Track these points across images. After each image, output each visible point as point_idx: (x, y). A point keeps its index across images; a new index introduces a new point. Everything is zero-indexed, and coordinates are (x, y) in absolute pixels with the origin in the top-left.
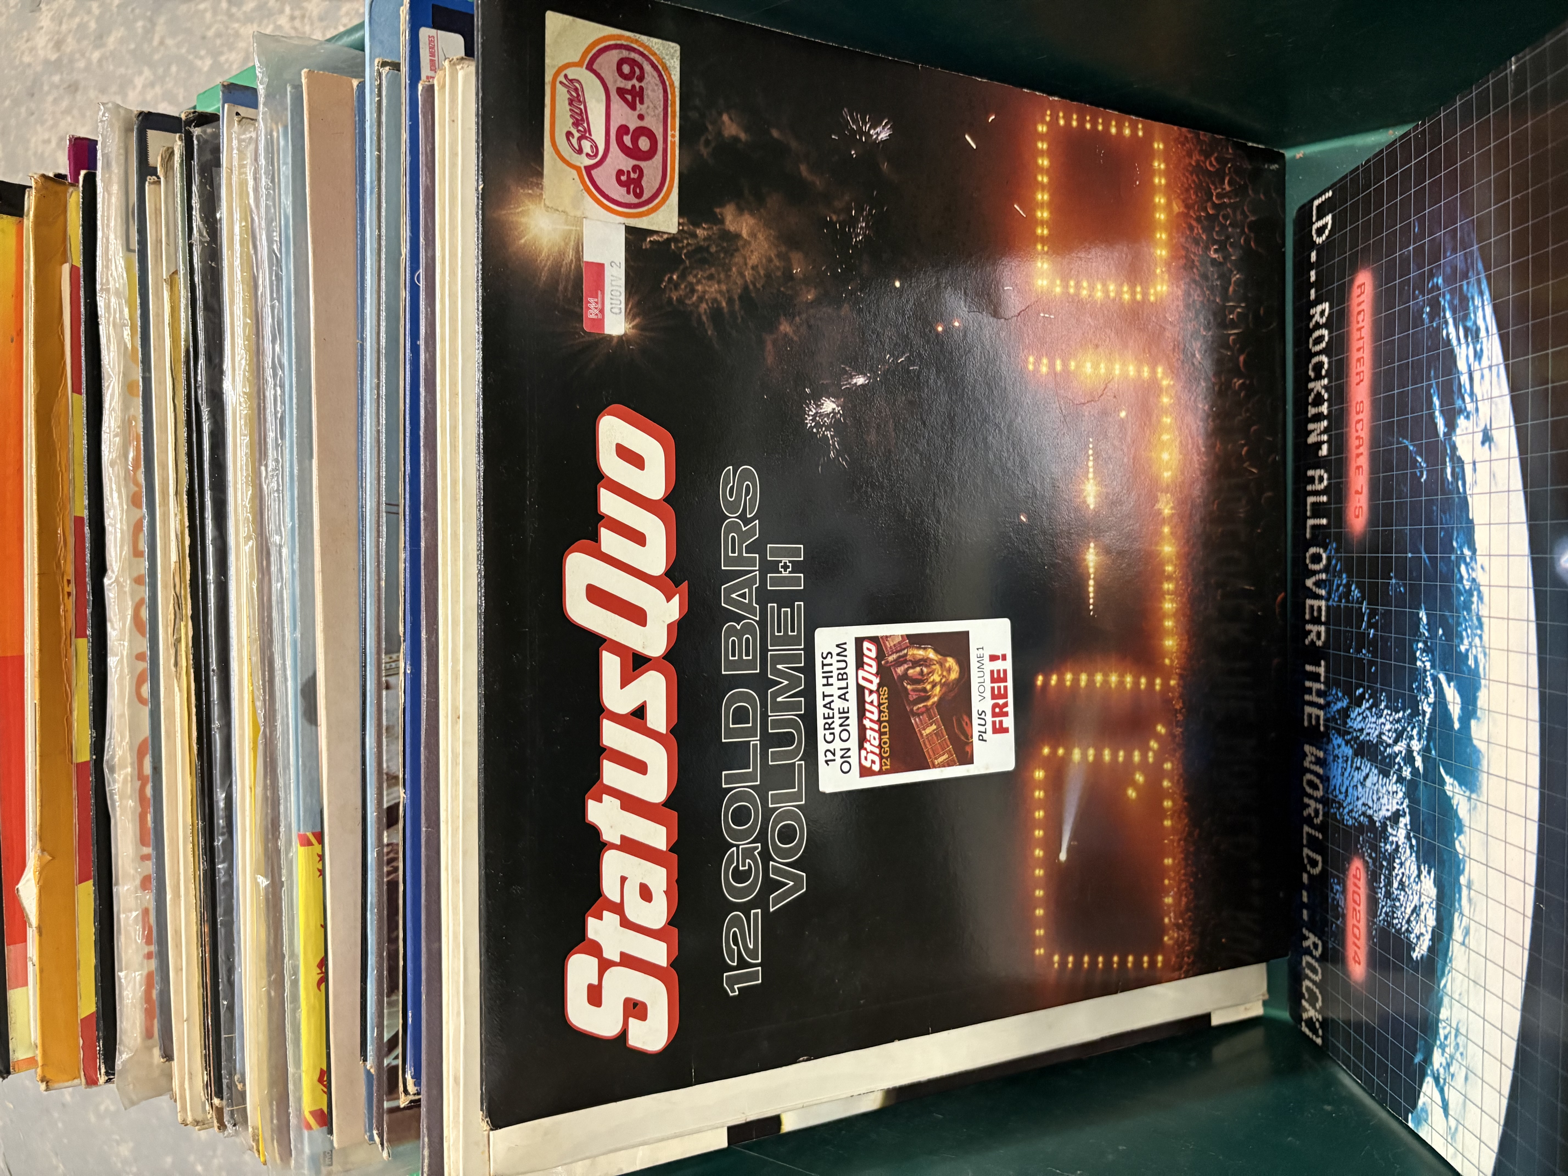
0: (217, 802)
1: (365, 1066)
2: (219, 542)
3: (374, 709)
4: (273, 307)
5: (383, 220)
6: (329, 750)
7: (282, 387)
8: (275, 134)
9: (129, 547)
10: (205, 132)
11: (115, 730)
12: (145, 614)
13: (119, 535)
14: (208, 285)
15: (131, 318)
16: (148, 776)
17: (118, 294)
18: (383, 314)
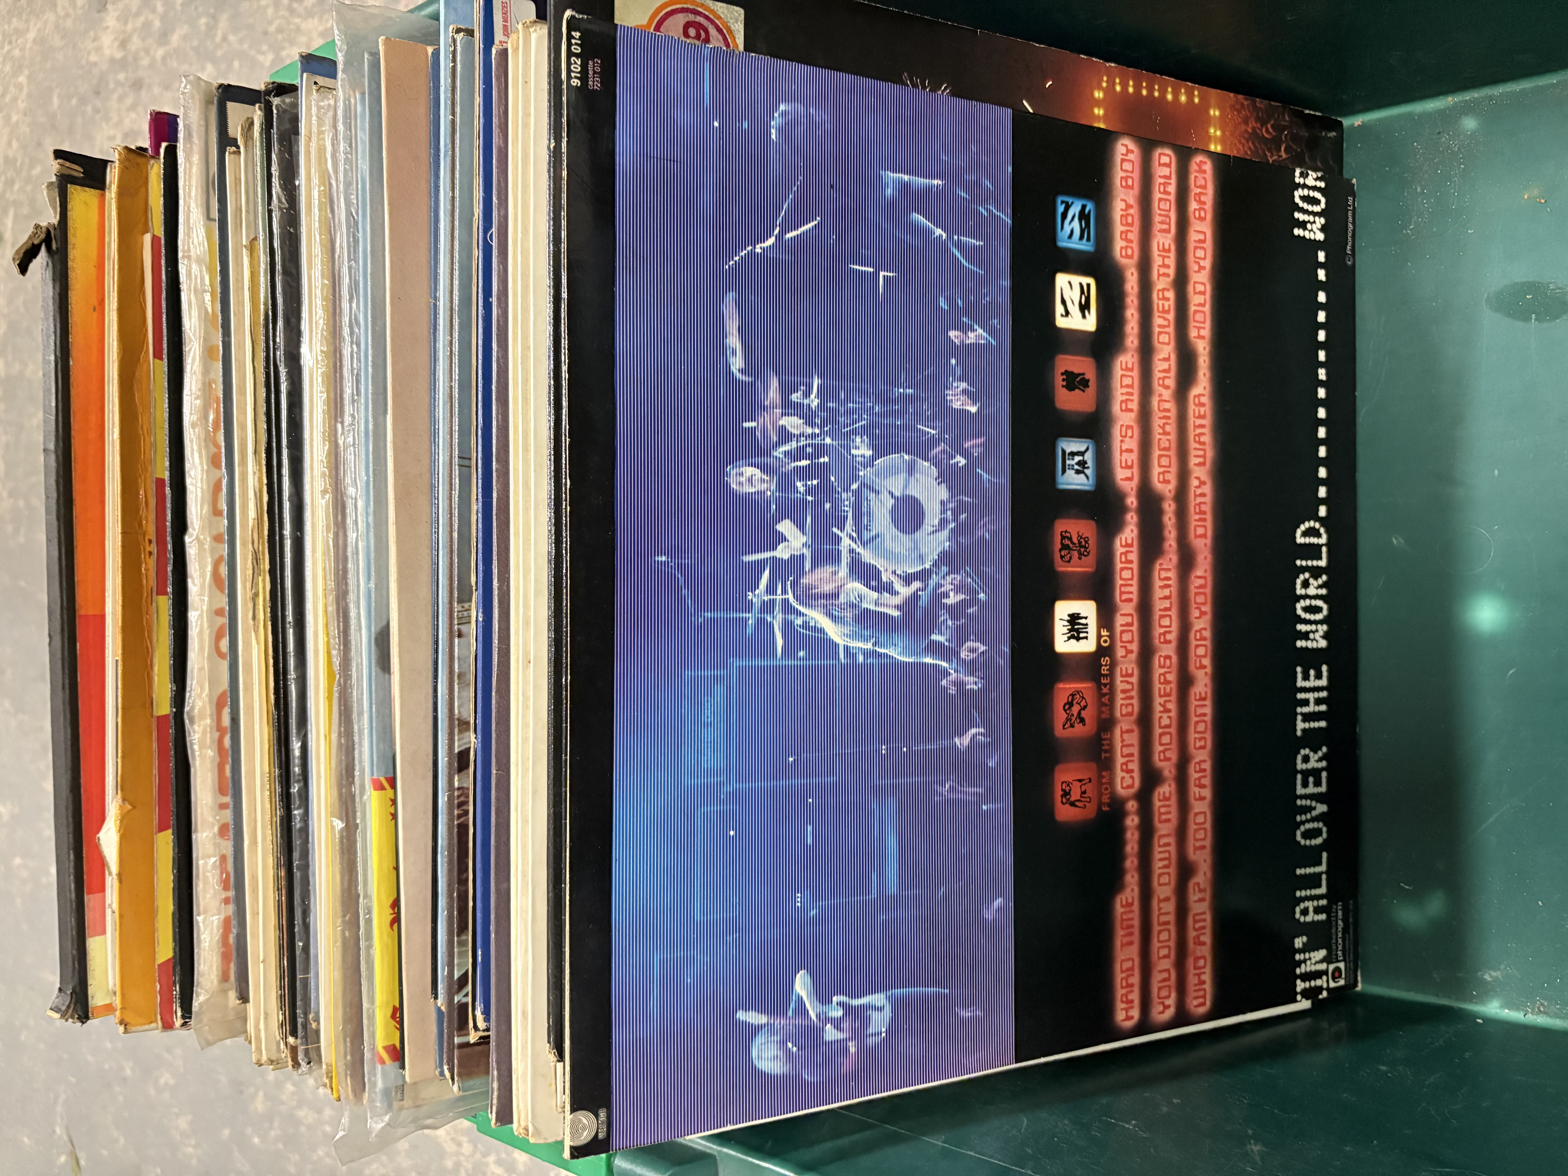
0: (293, 750)
1: (436, 1004)
2: (295, 498)
3: (447, 657)
4: (350, 268)
5: (457, 182)
6: (401, 697)
7: (358, 345)
8: (352, 101)
9: (209, 507)
10: (283, 102)
11: (195, 682)
12: (224, 570)
13: (199, 494)
14: (286, 249)
15: (211, 285)
16: (226, 728)
17: (199, 261)
18: (456, 273)
